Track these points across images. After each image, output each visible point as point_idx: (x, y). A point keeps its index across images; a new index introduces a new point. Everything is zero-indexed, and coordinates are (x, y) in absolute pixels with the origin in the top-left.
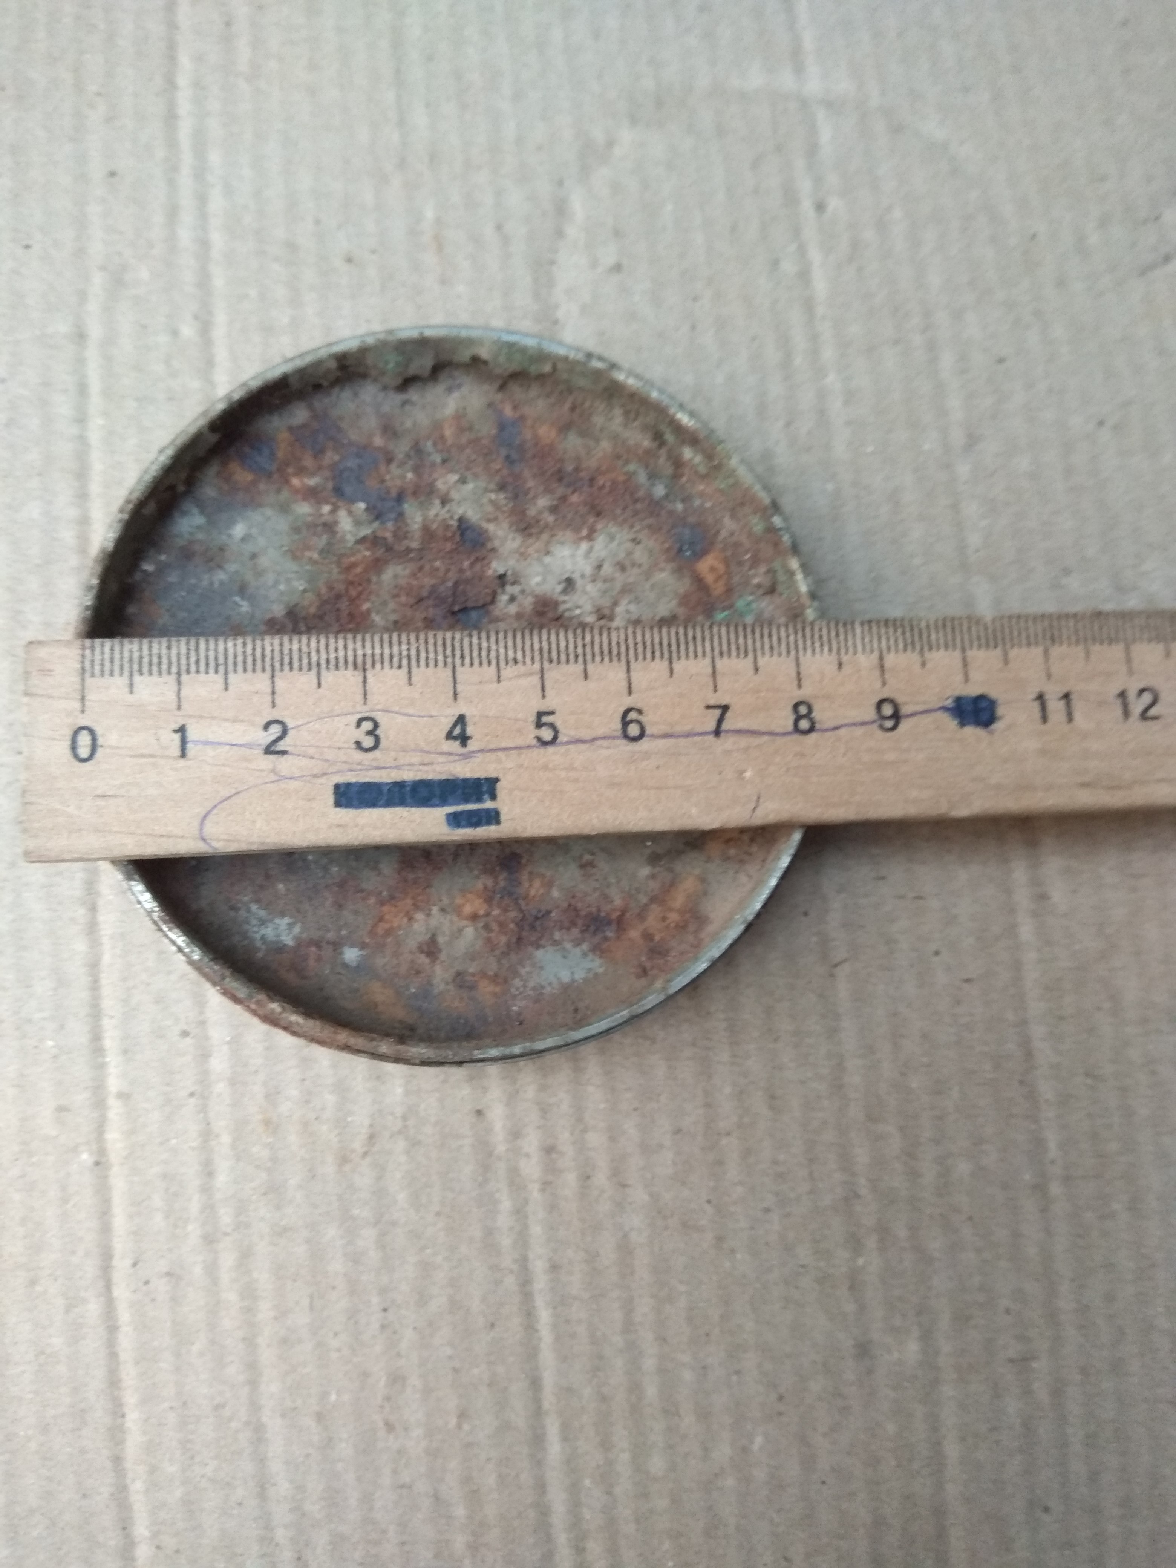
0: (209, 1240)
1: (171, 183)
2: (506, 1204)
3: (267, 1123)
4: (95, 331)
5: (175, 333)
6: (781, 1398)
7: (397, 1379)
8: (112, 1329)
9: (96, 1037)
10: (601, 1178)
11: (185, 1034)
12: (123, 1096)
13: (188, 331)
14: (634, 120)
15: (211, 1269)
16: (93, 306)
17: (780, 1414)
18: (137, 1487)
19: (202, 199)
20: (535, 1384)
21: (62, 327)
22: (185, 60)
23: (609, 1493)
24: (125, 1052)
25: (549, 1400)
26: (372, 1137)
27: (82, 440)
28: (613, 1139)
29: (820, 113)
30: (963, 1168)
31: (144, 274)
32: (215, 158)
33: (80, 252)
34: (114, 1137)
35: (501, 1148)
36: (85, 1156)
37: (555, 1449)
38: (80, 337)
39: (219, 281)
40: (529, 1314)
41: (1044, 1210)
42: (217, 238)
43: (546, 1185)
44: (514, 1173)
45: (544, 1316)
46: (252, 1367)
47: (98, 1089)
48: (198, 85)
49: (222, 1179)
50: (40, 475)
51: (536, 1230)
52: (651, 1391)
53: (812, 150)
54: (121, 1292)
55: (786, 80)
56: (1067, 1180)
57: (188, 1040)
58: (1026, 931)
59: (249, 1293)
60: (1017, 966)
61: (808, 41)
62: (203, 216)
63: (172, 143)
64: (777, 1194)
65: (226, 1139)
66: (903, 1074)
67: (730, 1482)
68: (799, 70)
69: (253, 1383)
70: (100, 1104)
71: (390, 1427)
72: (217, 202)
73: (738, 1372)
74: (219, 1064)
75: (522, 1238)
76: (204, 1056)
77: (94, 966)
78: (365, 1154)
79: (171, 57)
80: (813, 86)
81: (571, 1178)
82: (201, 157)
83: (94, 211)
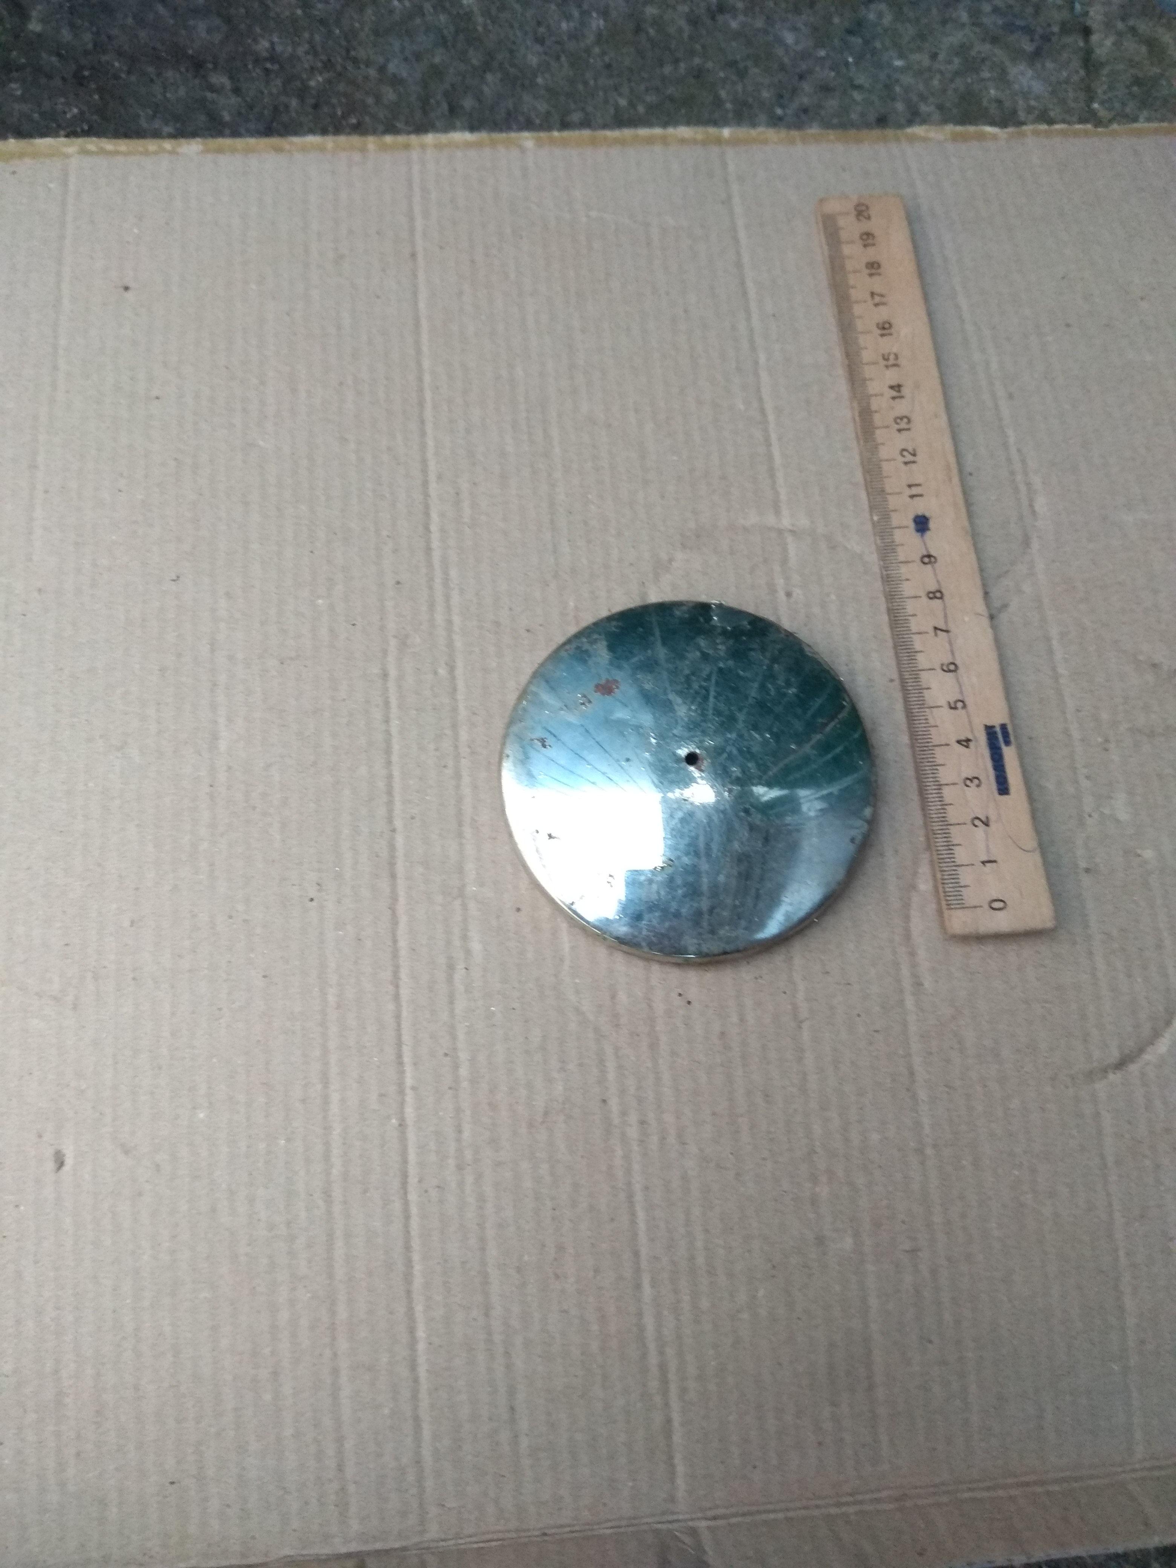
0: (460, 1168)
1: (431, 588)
2: (619, 1153)
3: (490, 1104)
4: (393, 672)
5: (436, 673)
6: (774, 1267)
7: (560, 1248)
8: (407, 1217)
9: (399, 1056)
10: (672, 1139)
11: (446, 1055)
12: (414, 1088)
13: (442, 672)
14: (684, 546)
15: (461, 1184)
16: (391, 659)
17: (773, 1276)
18: (419, 1308)
19: (447, 598)
20: (636, 1254)
21: (376, 670)
22: (434, 516)
23: (678, 1320)
24: (415, 1064)
25: (644, 1264)
26: (546, 1113)
27: (388, 732)
28: (678, 1118)
29: (790, 539)
30: (875, 1137)
31: (418, 640)
32: (453, 573)
33: (382, 628)
34: (410, 1112)
35: (616, 1121)
36: (394, 1121)
37: (647, 1291)
38: (385, 675)
39: (458, 644)
40: (633, 1214)
41: (922, 1163)
42: (457, 619)
43: (641, 1142)
44: (623, 1135)
45: (641, 1215)
46: (482, 1240)
47: (401, 1085)
48: (443, 530)
49: (466, 1134)
50: (365, 751)
51: (636, 1167)
52: (700, 1260)
53: (784, 561)
54: (413, 1197)
55: (771, 520)
56: (935, 1146)
57: (448, 1059)
58: (910, 1002)
59: (481, 1199)
60: (905, 1024)
61: (783, 497)
62: (448, 608)
63: (430, 565)
64: (770, 1151)
65: (468, 1112)
66: (840, 1084)
67: (745, 1316)
68: (777, 512)
69: (483, 1249)
70: (401, 1092)
71: (557, 1276)
72: (456, 599)
73: (749, 1251)
74: (464, 1072)
75: (628, 1171)
76: (456, 1067)
77: (398, 1017)
78: (543, 1122)
79: (427, 514)
80: (786, 522)
81: (655, 1139)
82: (446, 573)
83: (389, 604)
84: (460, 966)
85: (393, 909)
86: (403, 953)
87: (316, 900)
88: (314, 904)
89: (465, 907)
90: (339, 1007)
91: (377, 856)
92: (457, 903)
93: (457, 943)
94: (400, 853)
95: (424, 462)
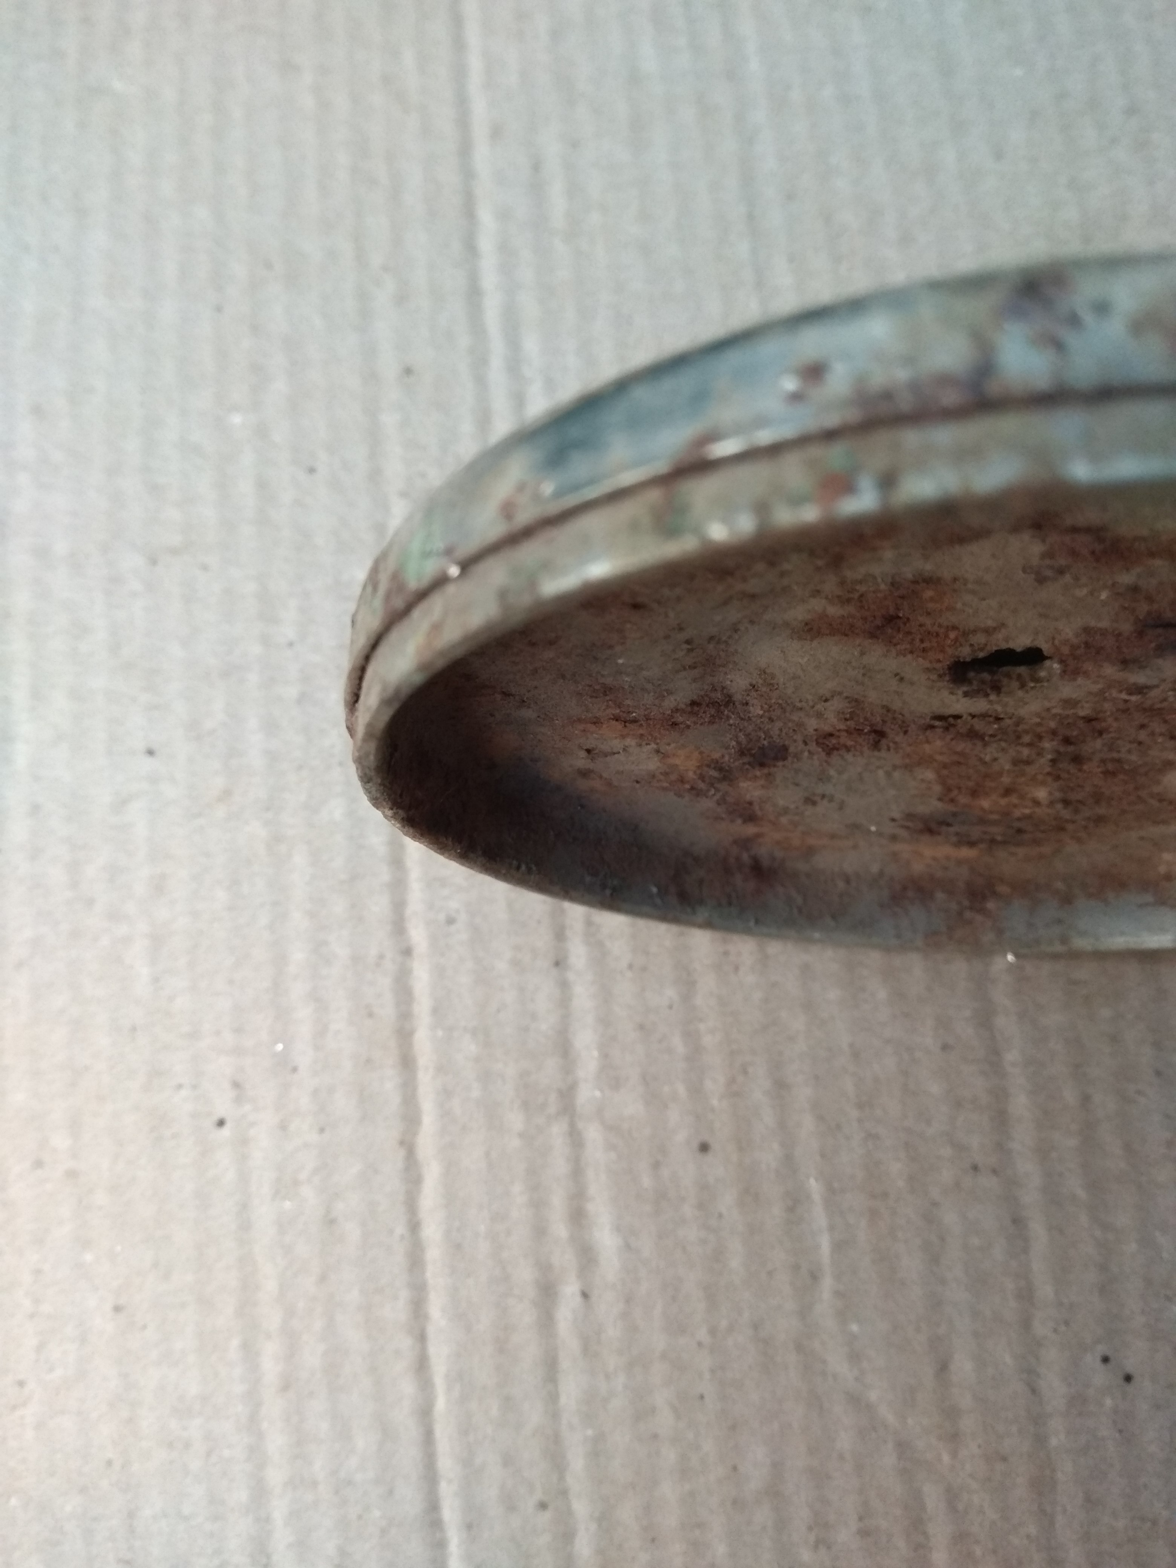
1: (481, 381)
9: (433, 1506)
11: (543, 1506)
22: (486, 217)
24: (469, 1527)
32: (531, 345)
33: (375, 475)
48: (505, 249)
57: (547, 1515)
63: (477, 328)
74: (584, 1546)
76: (567, 1536)
77: (425, 1413)
79: (469, 212)
82: (513, 343)
83: (389, 420)
84: (570, 1290)
85: (408, 1146)
86: (434, 1254)
87: (228, 1126)
88: (226, 1132)
89: (576, 1139)
90: (286, 1386)
91: (371, 1015)
92: (557, 1131)
93: (560, 1229)
94: (423, 1006)
95: (462, 103)
